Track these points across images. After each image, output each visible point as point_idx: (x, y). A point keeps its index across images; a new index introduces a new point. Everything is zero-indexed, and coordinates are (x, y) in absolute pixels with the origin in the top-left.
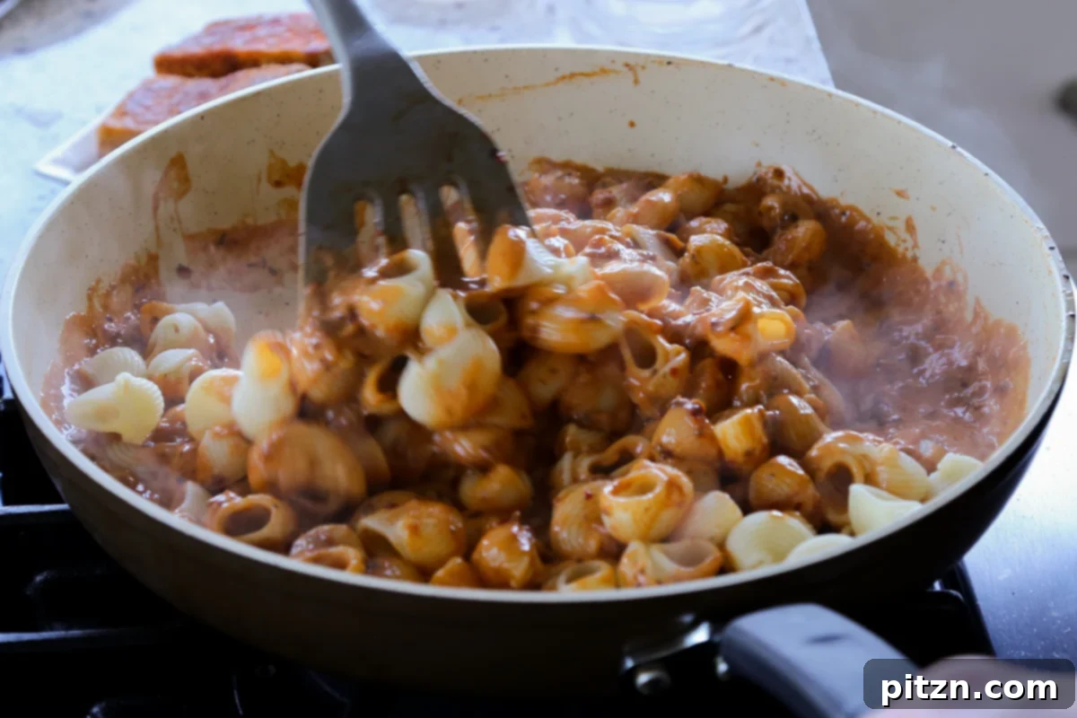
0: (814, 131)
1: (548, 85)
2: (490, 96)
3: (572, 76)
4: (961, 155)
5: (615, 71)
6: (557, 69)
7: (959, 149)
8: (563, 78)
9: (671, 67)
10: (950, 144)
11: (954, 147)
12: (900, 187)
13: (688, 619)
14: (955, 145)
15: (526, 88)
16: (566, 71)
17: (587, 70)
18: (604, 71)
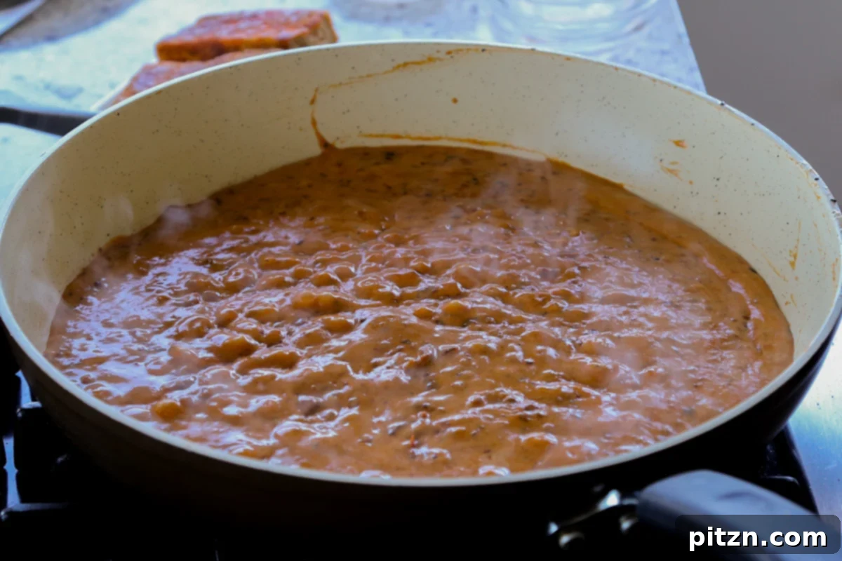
0: (604, 98)
1: (386, 72)
2: (341, 84)
3: (406, 64)
4: (730, 110)
5: (440, 59)
6: (393, 60)
7: (727, 106)
8: (399, 66)
9: (485, 55)
10: (719, 102)
11: (722, 104)
12: (677, 138)
13: (598, 489)
14: (724, 102)
15: (369, 76)
16: (401, 61)
17: (417, 59)
18: (431, 60)
